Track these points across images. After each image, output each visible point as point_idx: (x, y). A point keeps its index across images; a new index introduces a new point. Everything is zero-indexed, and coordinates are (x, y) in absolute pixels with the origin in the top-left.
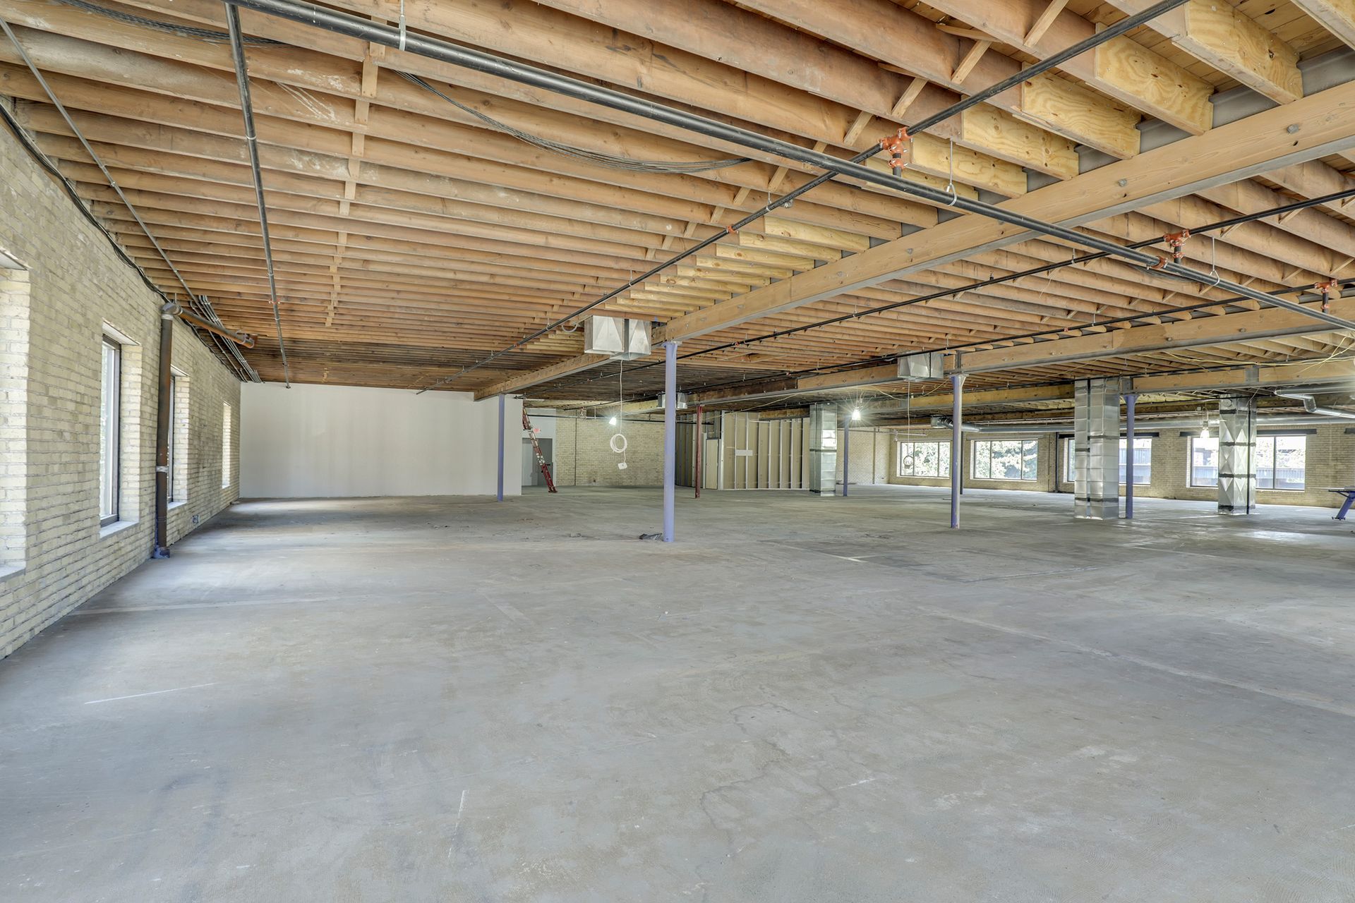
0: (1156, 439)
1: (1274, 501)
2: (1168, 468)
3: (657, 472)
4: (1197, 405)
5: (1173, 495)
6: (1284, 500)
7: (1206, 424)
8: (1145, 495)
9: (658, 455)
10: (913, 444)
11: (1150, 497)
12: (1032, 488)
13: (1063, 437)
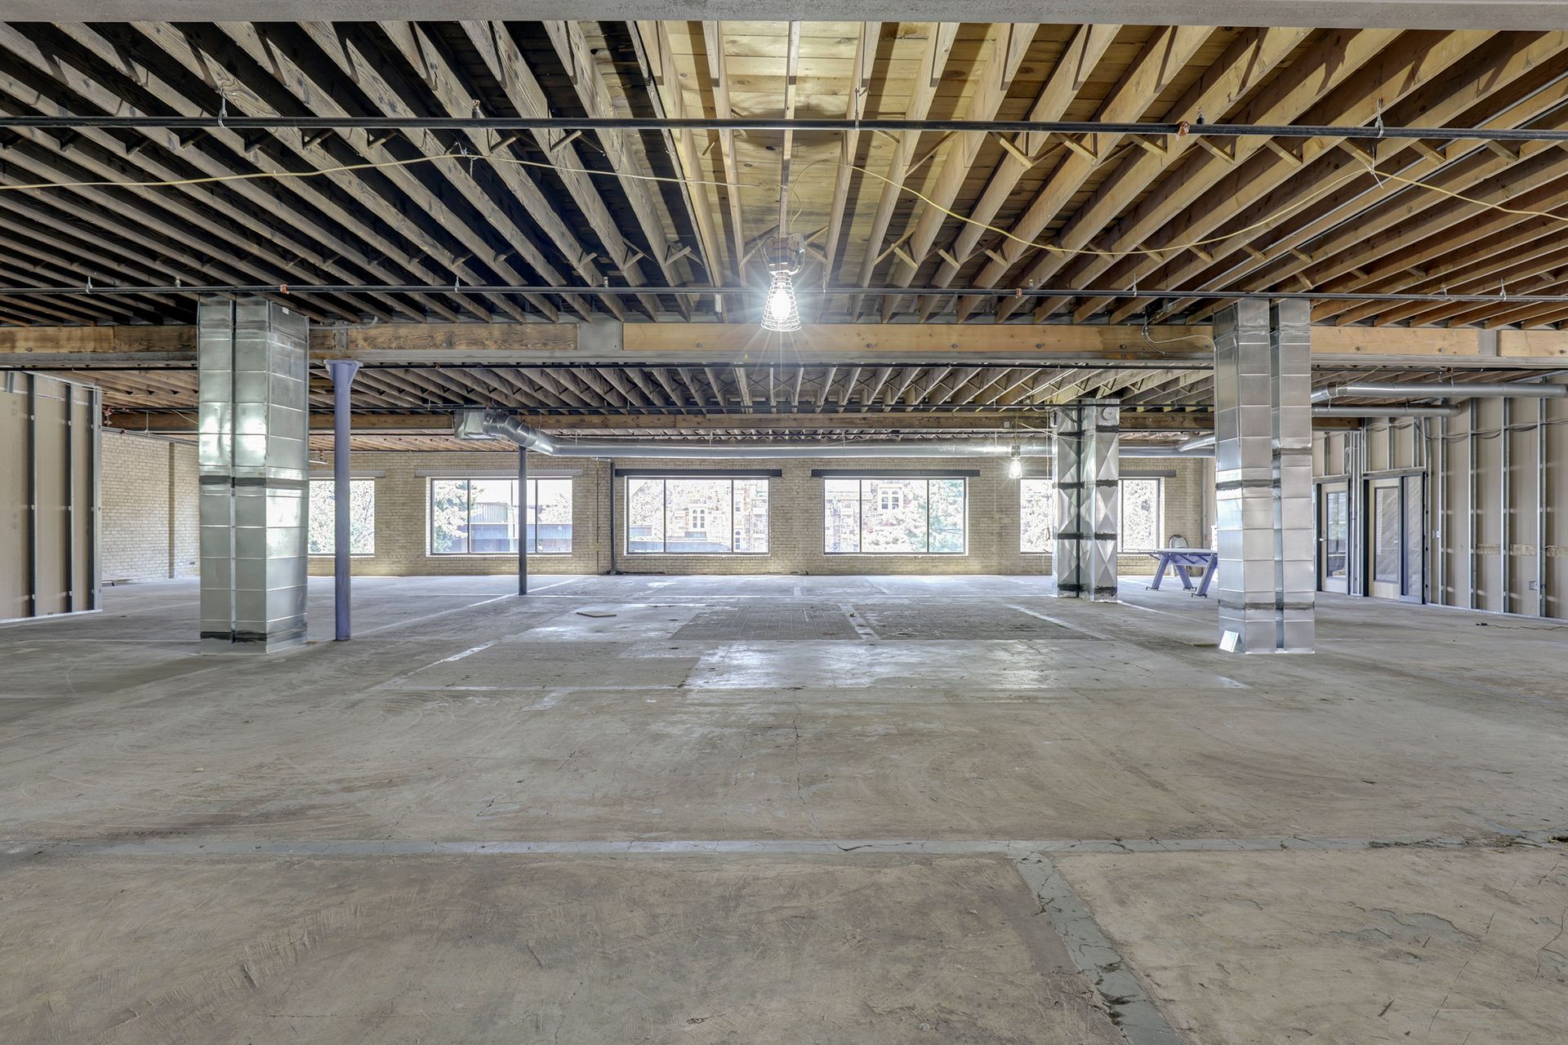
0: (777, 480)
2: (799, 527)
4: (1002, 419)
5: (804, 570)
7: (1015, 452)
8: (764, 570)
11: (770, 573)
12: (563, 568)
13: (620, 473)
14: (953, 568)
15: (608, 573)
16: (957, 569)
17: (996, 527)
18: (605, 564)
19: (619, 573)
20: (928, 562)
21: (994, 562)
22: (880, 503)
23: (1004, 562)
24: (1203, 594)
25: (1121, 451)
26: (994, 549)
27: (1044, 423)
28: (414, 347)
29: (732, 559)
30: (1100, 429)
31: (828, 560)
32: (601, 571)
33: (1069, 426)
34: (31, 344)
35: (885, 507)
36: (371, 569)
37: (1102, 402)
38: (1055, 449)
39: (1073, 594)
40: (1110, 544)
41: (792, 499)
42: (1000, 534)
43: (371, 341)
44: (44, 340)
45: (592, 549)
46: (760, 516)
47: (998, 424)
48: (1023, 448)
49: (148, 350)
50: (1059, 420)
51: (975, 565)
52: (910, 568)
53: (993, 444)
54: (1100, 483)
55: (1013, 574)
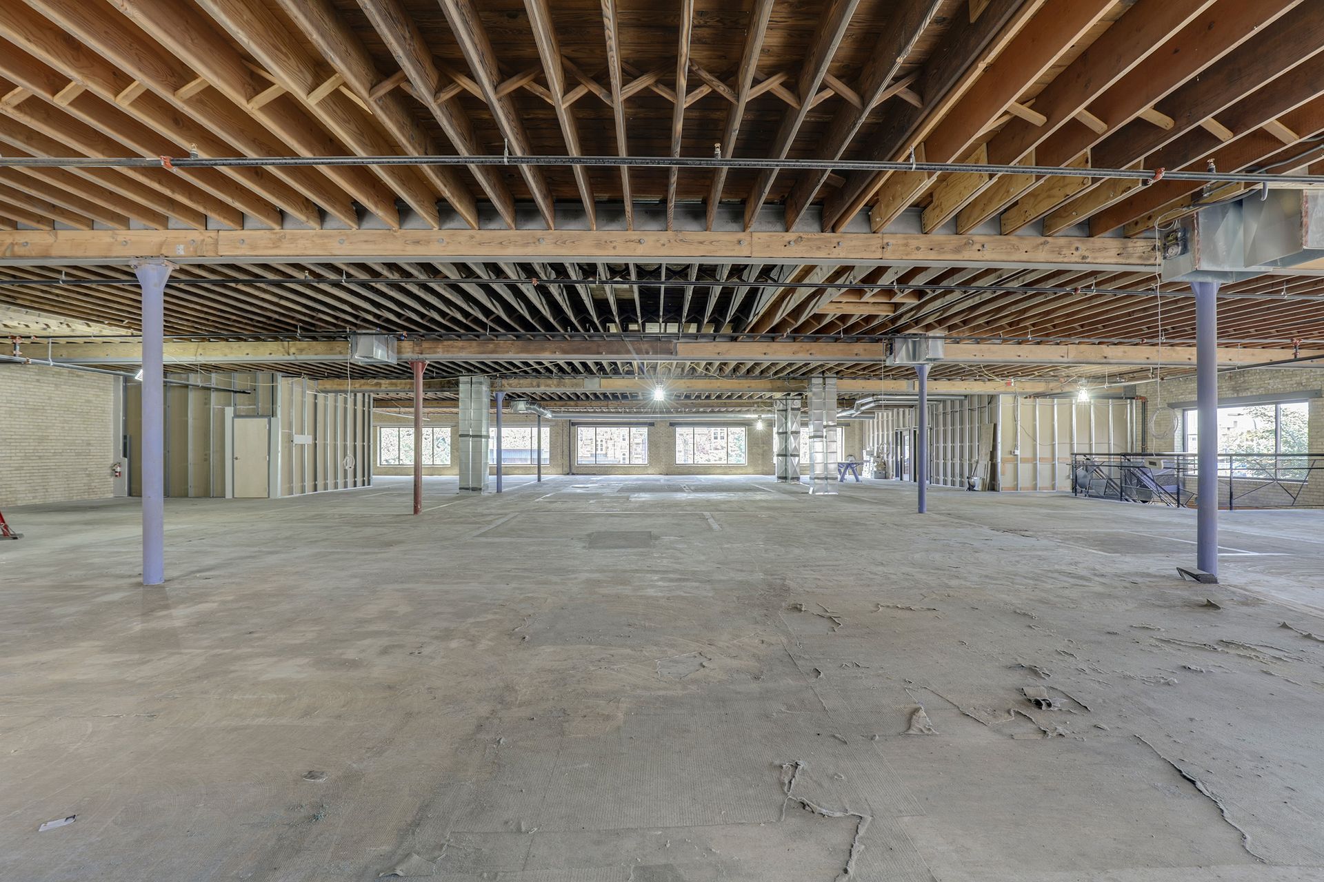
0: (652, 428)
1: (730, 473)
2: (662, 451)
3: (89, 475)
4: (754, 403)
5: (666, 472)
6: (735, 471)
7: (760, 418)
8: (647, 472)
9: (89, 444)
10: (398, 429)
11: (650, 474)
12: (545, 472)
13: (574, 424)
14: (740, 471)
15: (568, 474)
16: (741, 472)
17: (760, 451)
18: (567, 470)
19: (573, 474)
20: (727, 469)
21: (760, 468)
22: (713, 436)
23: (765, 469)
24: (841, 481)
25: (802, 417)
26: (760, 462)
27: (771, 405)
28: (526, 387)
29: (630, 467)
30: (792, 409)
31: (678, 467)
32: (564, 473)
33: (781, 407)
34: (386, 386)
35: (716, 438)
36: (449, 472)
37: (793, 398)
38: (776, 416)
39: (784, 481)
40: (797, 459)
41: (660, 437)
42: (763, 455)
43: (510, 385)
44: (392, 384)
45: (560, 462)
46: (638, 444)
47: (752, 405)
48: (763, 416)
49: (429, 387)
50: (778, 404)
51: (750, 470)
52: (718, 471)
53: (751, 414)
54: (792, 433)
55: (766, 475)
